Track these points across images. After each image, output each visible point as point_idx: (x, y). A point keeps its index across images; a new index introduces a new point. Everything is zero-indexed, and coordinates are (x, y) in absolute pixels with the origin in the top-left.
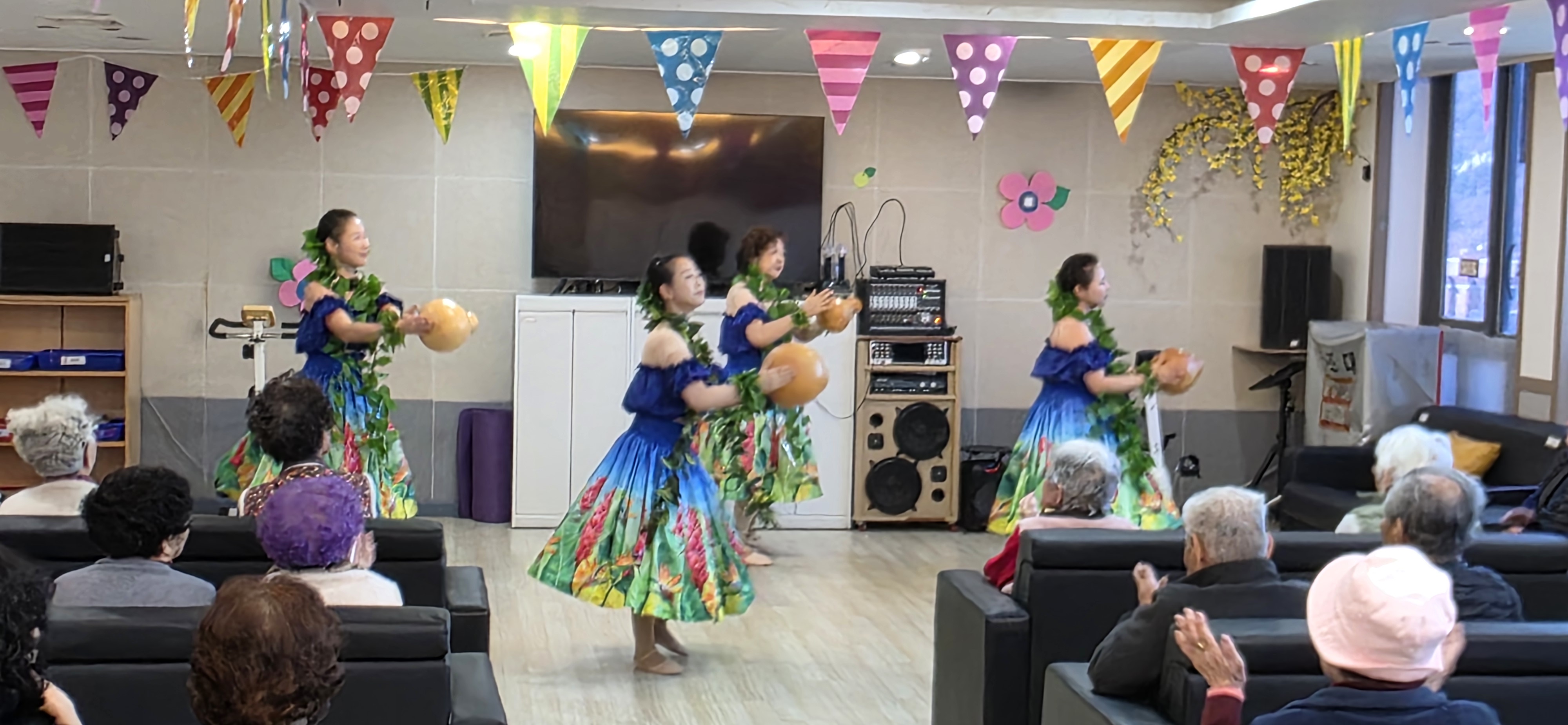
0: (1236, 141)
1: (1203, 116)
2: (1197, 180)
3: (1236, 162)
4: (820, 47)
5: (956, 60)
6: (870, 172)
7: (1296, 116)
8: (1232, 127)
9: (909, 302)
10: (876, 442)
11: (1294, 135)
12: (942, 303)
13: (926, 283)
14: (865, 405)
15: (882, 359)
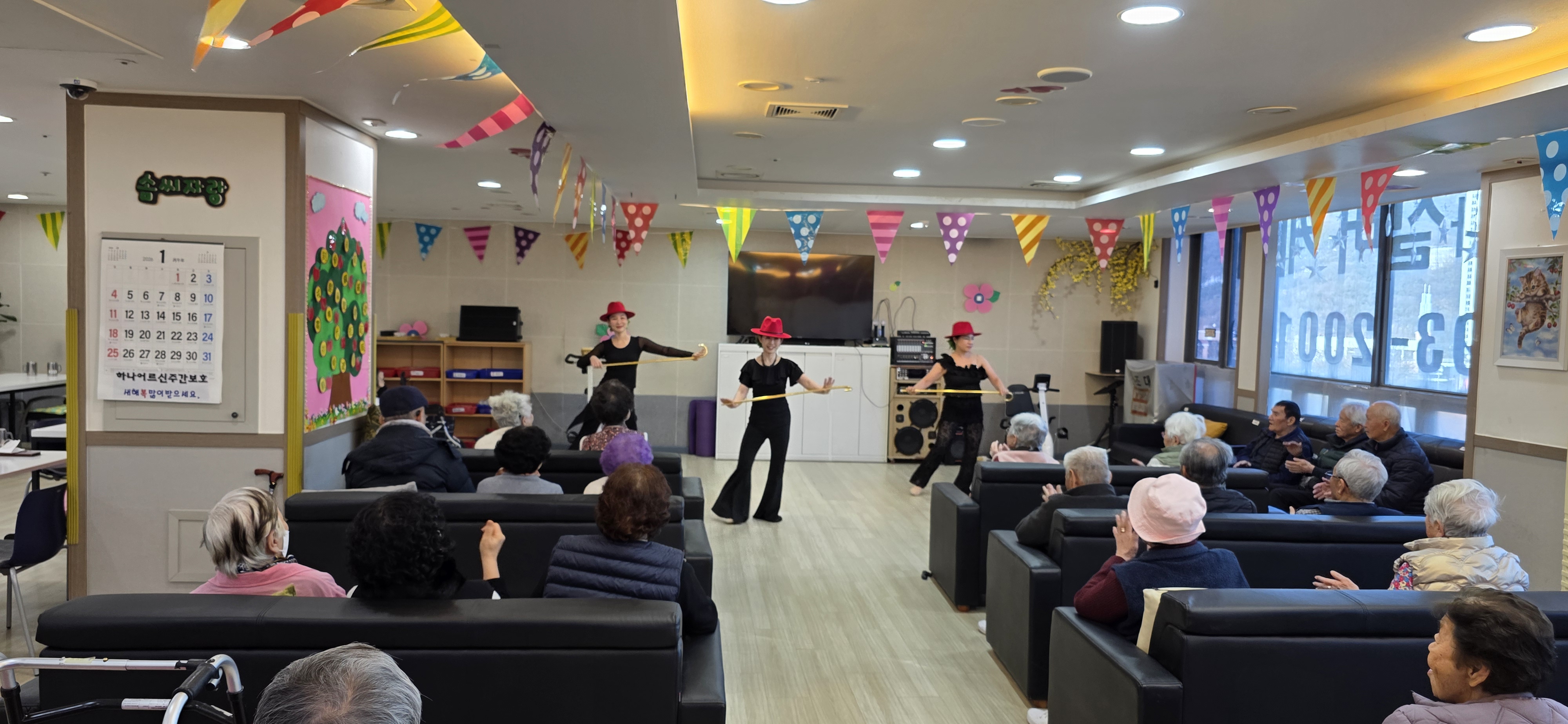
0: (1087, 268)
1: (1070, 255)
2: (1066, 288)
3: (1087, 278)
4: (874, 219)
5: (942, 226)
6: (898, 283)
7: (1119, 255)
8: (1086, 261)
9: (917, 349)
10: (900, 419)
11: (1118, 265)
12: (934, 349)
13: (926, 339)
14: (894, 400)
15: (903, 377)
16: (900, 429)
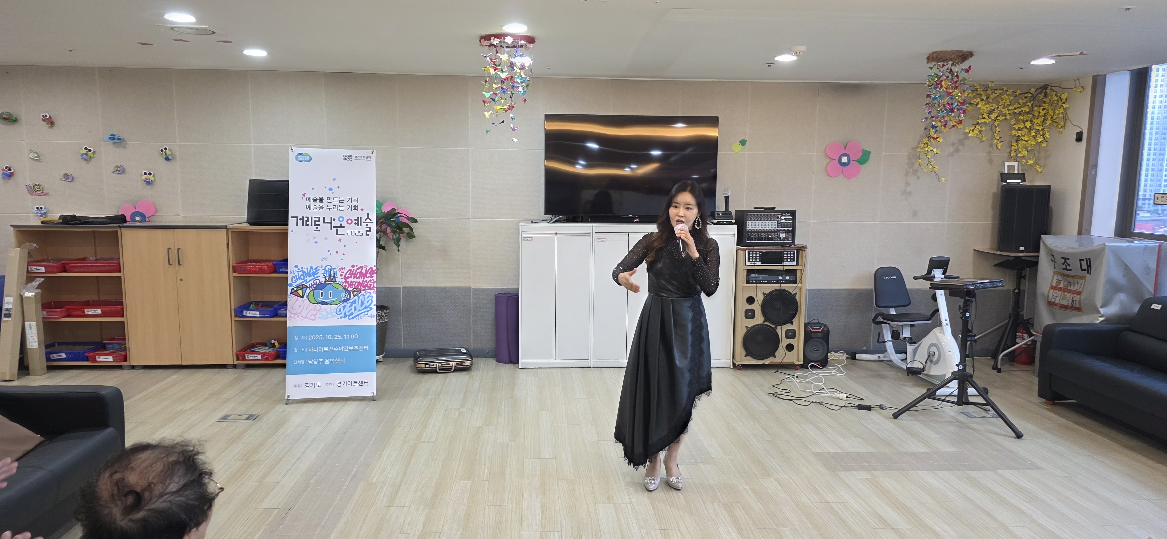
0: (984, 118)
2: (953, 144)
3: (980, 131)
6: (743, 143)
9: (772, 225)
10: (750, 314)
11: (1020, 115)
12: (793, 225)
13: (783, 212)
14: (743, 291)
15: (754, 261)
16: (750, 326)
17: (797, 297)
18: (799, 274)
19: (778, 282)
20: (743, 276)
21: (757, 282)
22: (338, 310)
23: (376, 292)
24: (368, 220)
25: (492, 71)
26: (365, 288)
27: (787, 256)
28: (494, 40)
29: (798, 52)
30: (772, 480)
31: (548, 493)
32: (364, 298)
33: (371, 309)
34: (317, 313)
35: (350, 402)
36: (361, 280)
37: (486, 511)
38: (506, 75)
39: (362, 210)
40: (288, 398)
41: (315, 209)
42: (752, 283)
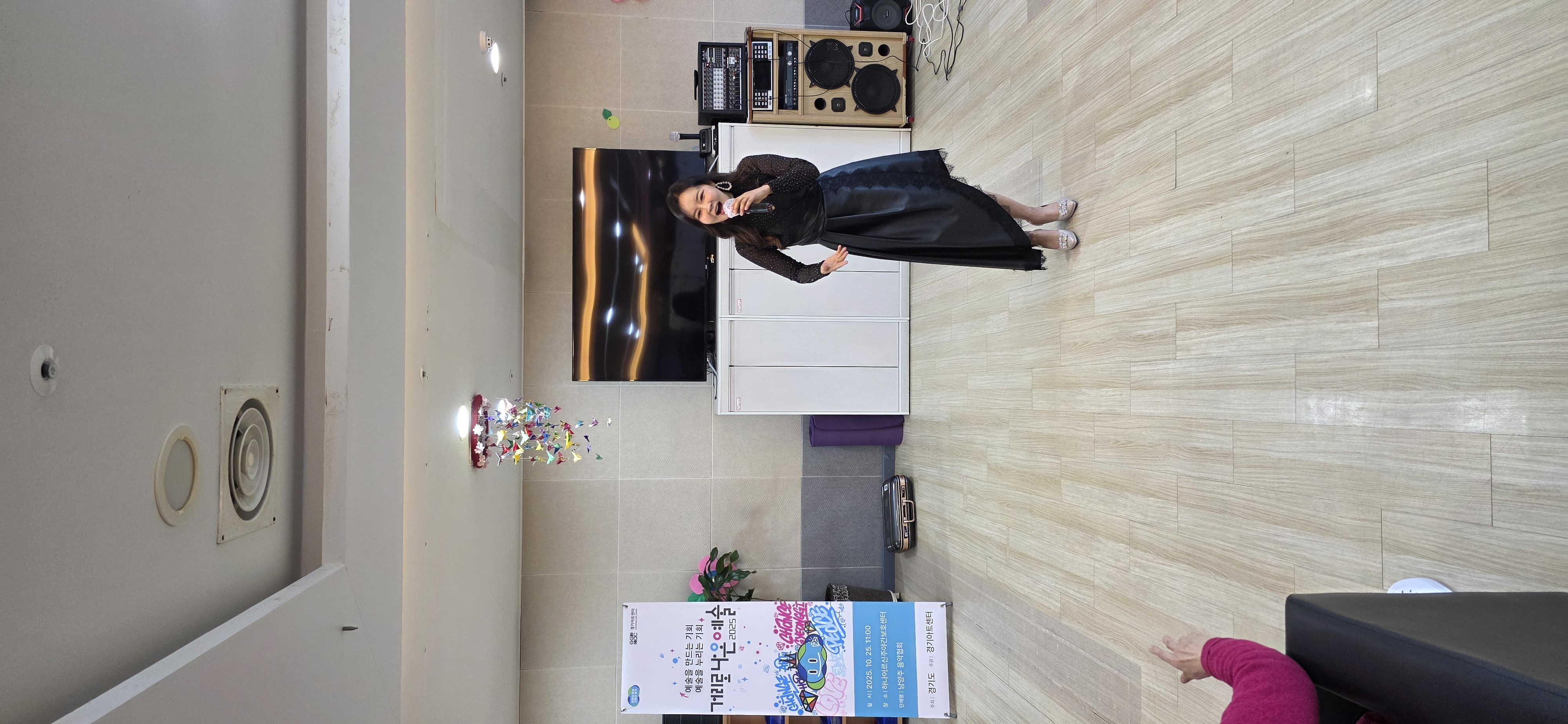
6: (607, 114)
9: (719, 75)
10: (839, 105)
12: (718, 46)
13: (701, 60)
14: (808, 114)
15: (767, 99)
16: (855, 105)
17: (816, 40)
18: (784, 38)
19: (795, 66)
20: (787, 115)
21: (795, 95)
22: (833, 651)
23: (810, 602)
24: (716, 612)
25: (520, 452)
26: (804, 616)
27: (761, 54)
28: (478, 449)
29: (488, 42)
30: (1065, 78)
31: (1078, 379)
32: (817, 617)
33: (832, 608)
34: (837, 678)
35: (956, 637)
36: (794, 622)
37: (1101, 460)
38: (525, 433)
39: (702, 620)
40: (949, 715)
41: (700, 681)
42: (797, 101)
